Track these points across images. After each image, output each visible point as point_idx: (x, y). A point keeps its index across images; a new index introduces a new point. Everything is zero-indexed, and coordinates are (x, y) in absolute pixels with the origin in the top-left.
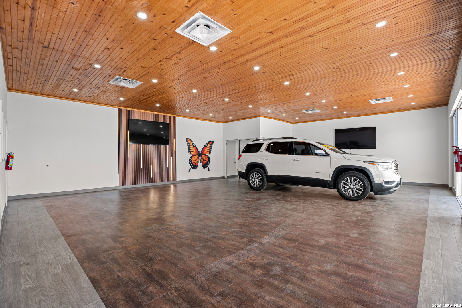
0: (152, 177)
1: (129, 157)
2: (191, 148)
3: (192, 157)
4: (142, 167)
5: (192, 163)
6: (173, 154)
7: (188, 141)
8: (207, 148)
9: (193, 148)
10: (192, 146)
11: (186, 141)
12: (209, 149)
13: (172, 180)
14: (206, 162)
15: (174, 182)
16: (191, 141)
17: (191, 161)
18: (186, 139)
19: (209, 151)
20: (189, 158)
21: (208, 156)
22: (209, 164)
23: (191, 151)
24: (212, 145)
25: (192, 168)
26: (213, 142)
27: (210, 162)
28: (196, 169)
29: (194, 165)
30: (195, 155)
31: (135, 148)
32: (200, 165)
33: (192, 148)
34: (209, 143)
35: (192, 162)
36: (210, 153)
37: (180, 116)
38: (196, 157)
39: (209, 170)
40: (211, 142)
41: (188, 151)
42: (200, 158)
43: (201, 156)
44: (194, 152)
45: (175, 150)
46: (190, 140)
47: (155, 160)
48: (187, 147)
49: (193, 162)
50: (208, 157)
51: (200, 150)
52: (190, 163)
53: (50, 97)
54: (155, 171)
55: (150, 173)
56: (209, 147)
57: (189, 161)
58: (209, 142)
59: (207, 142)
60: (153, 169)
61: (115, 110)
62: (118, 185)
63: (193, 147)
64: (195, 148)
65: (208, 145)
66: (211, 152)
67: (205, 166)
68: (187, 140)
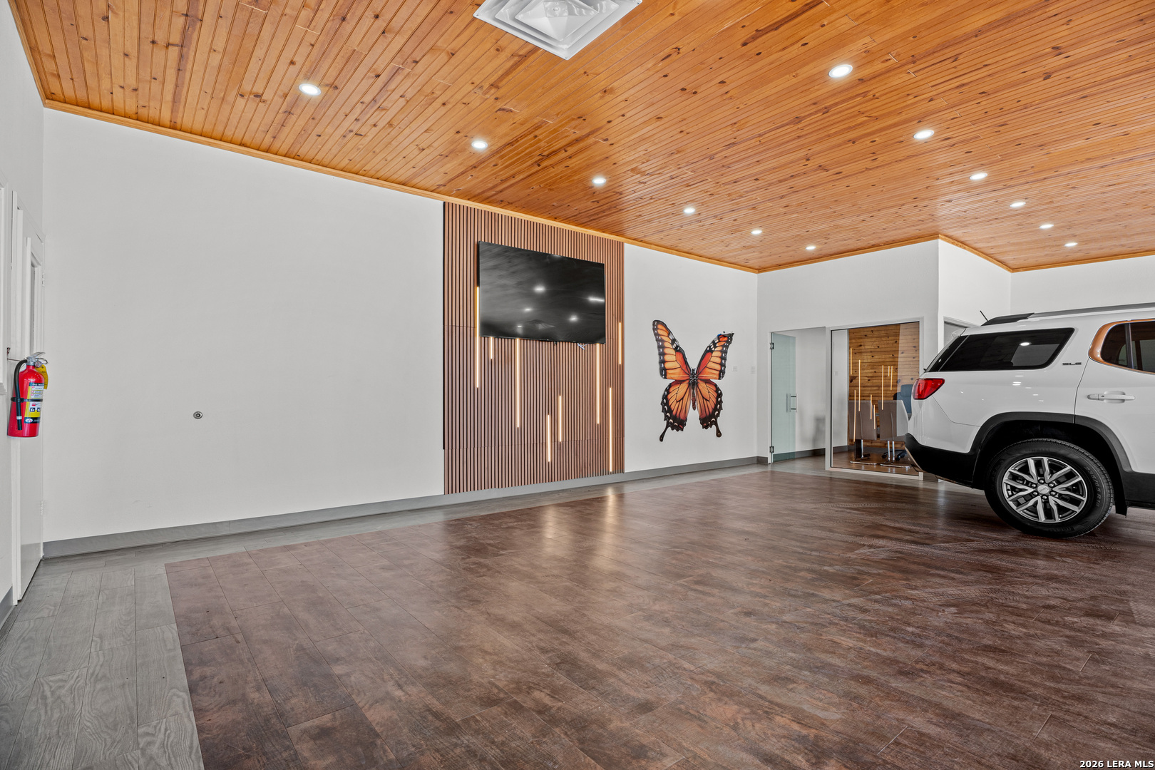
0: (549, 460)
1: (478, 385)
2: (667, 358)
3: (671, 390)
4: (518, 425)
5: (670, 410)
6: (616, 376)
7: (660, 332)
8: (713, 359)
9: (673, 358)
10: (670, 350)
11: (654, 329)
12: (718, 360)
13: (611, 470)
14: (711, 405)
15: (618, 478)
16: (669, 333)
17: (667, 404)
18: (654, 325)
19: (718, 367)
20: (662, 392)
21: (716, 385)
22: (718, 415)
23: (668, 365)
24: (727, 347)
25: (669, 428)
26: (731, 336)
27: (721, 408)
28: (682, 430)
29: (675, 418)
30: (678, 382)
31: (496, 351)
32: (693, 416)
33: (671, 356)
34: (719, 341)
35: (669, 408)
36: (721, 374)
37: (635, 240)
38: (684, 387)
39: (719, 434)
40: (724, 336)
41: (657, 367)
42: (693, 392)
43: (697, 383)
44: (678, 370)
45: (620, 363)
46: (665, 326)
47: (560, 398)
48: (657, 352)
49: (672, 407)
50: (717, 389)
51: (693, 364)
52: (664, 410)
53: (210, 144)
54: (560, 440)
55: (544, 445)
56: (719, 354)
57: (663, 402)
58: (719, 336)
59: (714, 337)
60: (555, 430)
61: (433, 206)
62: (440, 491)
63: (673, 352)
64: (680, 357)
65: (715, 347)
66: (724, 373)
67: (708, 420)
68: (657, 329)
